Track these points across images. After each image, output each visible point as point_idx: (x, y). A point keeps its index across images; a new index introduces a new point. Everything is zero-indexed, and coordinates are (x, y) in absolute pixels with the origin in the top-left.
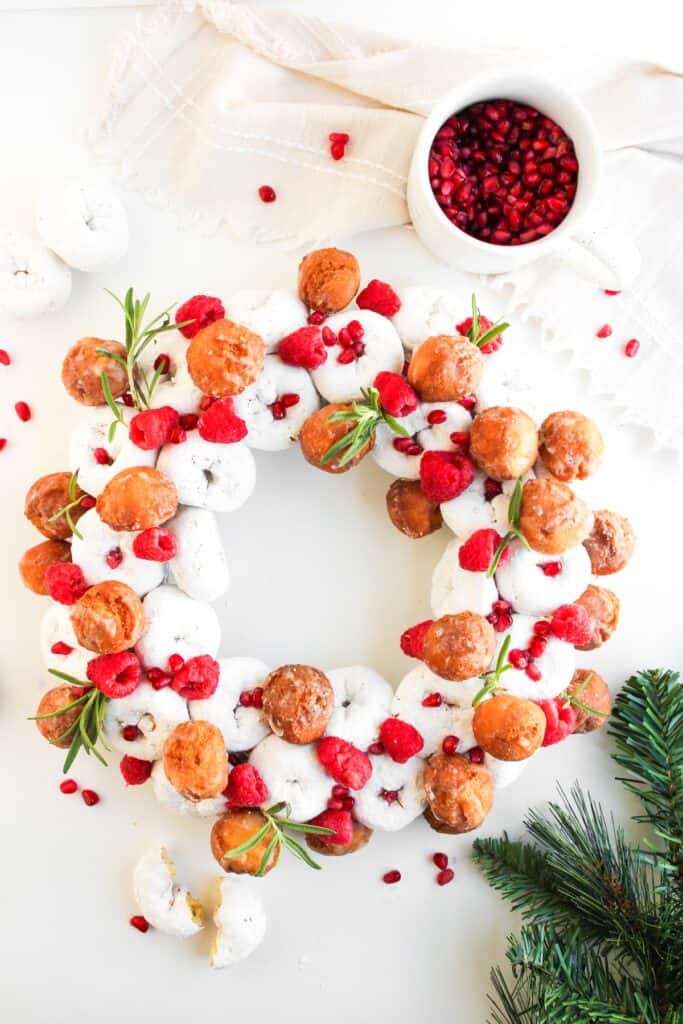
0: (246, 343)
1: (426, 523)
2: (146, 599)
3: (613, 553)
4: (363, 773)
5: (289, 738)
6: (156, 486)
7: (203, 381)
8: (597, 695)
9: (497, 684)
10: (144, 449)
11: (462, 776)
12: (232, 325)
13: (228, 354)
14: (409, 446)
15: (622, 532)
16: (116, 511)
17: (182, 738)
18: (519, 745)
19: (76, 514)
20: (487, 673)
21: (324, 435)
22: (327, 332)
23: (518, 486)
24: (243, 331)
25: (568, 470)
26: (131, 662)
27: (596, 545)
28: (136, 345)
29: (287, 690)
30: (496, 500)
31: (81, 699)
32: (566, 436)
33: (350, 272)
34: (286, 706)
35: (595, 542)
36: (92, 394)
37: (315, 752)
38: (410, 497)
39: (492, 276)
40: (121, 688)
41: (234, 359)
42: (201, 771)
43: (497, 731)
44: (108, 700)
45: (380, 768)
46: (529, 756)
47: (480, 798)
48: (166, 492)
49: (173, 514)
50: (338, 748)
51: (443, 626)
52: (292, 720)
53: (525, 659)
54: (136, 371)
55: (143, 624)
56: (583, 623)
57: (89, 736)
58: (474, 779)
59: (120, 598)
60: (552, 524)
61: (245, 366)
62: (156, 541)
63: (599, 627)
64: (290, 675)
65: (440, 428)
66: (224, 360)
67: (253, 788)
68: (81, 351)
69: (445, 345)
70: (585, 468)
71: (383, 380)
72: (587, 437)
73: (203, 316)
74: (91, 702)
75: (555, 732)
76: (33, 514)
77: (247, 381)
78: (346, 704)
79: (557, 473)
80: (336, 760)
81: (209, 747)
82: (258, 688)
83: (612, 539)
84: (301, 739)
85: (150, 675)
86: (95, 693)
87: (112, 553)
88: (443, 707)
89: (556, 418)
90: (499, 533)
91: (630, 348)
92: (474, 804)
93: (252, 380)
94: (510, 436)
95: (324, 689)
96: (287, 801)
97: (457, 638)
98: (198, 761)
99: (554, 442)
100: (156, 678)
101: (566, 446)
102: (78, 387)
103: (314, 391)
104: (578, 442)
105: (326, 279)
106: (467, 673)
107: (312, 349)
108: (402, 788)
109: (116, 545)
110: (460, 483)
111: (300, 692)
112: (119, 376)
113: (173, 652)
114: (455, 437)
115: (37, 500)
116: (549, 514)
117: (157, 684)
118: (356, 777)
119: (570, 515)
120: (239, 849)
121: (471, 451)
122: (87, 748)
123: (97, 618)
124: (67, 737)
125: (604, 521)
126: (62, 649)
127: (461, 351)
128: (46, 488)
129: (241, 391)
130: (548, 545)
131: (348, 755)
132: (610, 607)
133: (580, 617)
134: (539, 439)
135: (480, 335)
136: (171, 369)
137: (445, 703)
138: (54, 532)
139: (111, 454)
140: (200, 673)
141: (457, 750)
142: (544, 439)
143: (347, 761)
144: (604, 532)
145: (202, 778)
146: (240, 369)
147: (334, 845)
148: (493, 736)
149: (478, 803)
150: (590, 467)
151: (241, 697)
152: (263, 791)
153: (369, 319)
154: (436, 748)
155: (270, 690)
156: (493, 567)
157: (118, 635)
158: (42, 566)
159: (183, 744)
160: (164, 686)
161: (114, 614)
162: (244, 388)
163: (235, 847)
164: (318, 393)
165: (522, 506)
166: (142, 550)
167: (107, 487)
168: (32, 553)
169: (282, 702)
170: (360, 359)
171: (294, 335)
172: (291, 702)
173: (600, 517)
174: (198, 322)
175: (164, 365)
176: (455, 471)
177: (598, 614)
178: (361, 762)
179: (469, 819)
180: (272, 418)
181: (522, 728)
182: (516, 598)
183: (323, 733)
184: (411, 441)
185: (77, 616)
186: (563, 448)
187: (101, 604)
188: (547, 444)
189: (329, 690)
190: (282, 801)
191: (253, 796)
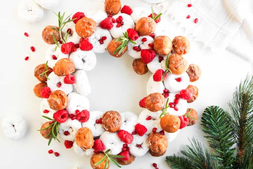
0: (91, 22)
1: (144, 70)
2: (68, 96)
3: (195, 75)
4: (131, 139)
5: (110, 131)
6: (69, 63)
7: (80, 33)
8: (194, 114)
9: (166, 112)
10: (65, 54)
11: (158, 138)
12: (87, 18)
13: (86, 25)
14: (137, 48)
15: (197, 69)
16: (58, 70)
17: (80, 132)
18: (173, 127)
19: (48, 74)
20: (163, 109)
21: (114, 46)
22: (113, 19)
23: (168, 57)
24: (90, 19)
25: (181, 51)
26: (65, 112)
27: (190, 73)
28: (61, 26)
29: (108, 117)
30: (162, 62)
31: (52, 124)
32: (180, 42)
33: (118, 3)
34: (108, 121)
35: (190, 72)
36: (50, 40)
37: (117, 135)
38: (138, 63)
39: (157, 4)
40: (62, 120)
41: (87, 26)
42: (86, 141)
43: (167, 124)
44: (59, 124)
45: (136, 138)
46: (176, 131)
47: (164, 144)
48: (72, 64)
49: (74, 71)
50: (123, 132)
51: (150, 97)
52: (110, 125)
53: (174, 105)
54: (62, 33)
55: (68, 102)
56: (188, 94)
57: (55, 134)
58: (162, 139)
59: (61, 94)
60: (177, 65)
61: (91, 28)
62: (70, 78)
63: (193, 95)
64: (109, 113)
65: (145, 43)
66: (85, 27)
67: (101, 145)
68: (47, 29)
69: (145, 19)
70: (185, 50)
71: (129, 30)
72: (185, 42)
73: (79, 17)
74: (55, 125)
75: (183, 124)
76: (36, 75)
77: (92, 32)
78: (125, 121)
79: (178, 52)
80: (123, 136)
81: (87, 134)
82: (101, 118)
83: (195, 71)
84: (113, 131)
85: (71, 116)
86: (56, 123)
87: (58, 83)
88: (152, 120)
89: (176, 38)
90: (163, 70)
91: (196, 21)
92: (162, 146)
93: (93, 32)
94: (164, 42)
95: (119, 116)
96: (111, 149)
97: (154, 99)
98: (85, 138)
99: (176, 44)
100: (72, 117)
101: (180, 45)
102: (47, 38)
103: (111, 36)
104: (183, 43)
105: (112, 5)
106: (158, 109)
107: (109, 23)
108: (142, 144)
109: (59, 81)
110: (152, 57)
111: (112, 117)
112: (58, 35)
113: (76, 109)
114: (150, 45)
115: (37, 71)
116: (176, 63)
117: (73, 118)
118: (129, 140)
119: (182, 63)
120: (98, 163)
121: (154, 48)
122: (55, 138)
123: (54, 99)
124: (48, 135)
125: (192, 66)
126: (46, 111)
127: (150, 20)
128: (40, 67)
129: (90, 36)
130: (177, 72)
131: (126, 134)
132: (196, 90)
133: (187, 92)
134: (172, 43)
135: (154, 18)
136: (72, 33)
137: (152, 119)
138: (42, 79)
139: (56, 56)
140: (84, 114)
141: (157, 132)
142: (173, 43)
143: (126, 136)
144: (192, 69)
145: (86, 143)
146: (90, 29)
147: (124, 161)
148: (166, 125)
149: (164, 145)
150: (187, 50)
151: (96, 121)
152: (104, 146)
153: (124, 16)
154: (151, 131)
155: (104, 118)
156: (162, 79)
157: (61, 104)
158: (39, 89)
159: (80, 134)
160: (75, 119)
161: (59, 98)
162: (91, 35)
163: (97, 162)
164: (112, 36)
165: (169, 62)
166: (66, 81)
167: (56, 64)
168: (37, 86)
169: (107, 121)
170: (123, 26)
171: (104, 20)
172: (110, 120)
173: (191, 66)
174: (78, 18)
175: (70, 32)
176: (150, 54)
177: (193, 92)
178: (130, 136)
179: (161, 150)
180: (100, 44)
181: (174, 123)
182: (170, 88)
183: (119, 129)
184: (138, 47)
185: (49, 100)
186: (179, 45)
187: (55, 96)
188: (174, 45)
189: (120, 117)
190: (109, 149)
191: (101, 148)
